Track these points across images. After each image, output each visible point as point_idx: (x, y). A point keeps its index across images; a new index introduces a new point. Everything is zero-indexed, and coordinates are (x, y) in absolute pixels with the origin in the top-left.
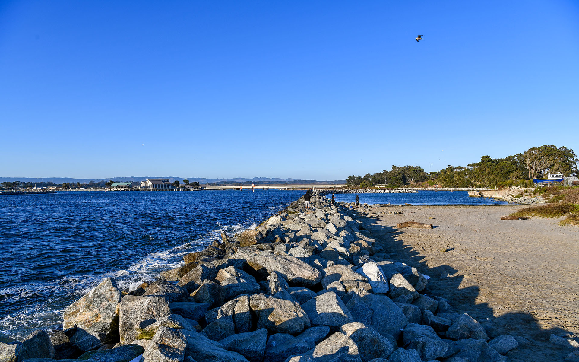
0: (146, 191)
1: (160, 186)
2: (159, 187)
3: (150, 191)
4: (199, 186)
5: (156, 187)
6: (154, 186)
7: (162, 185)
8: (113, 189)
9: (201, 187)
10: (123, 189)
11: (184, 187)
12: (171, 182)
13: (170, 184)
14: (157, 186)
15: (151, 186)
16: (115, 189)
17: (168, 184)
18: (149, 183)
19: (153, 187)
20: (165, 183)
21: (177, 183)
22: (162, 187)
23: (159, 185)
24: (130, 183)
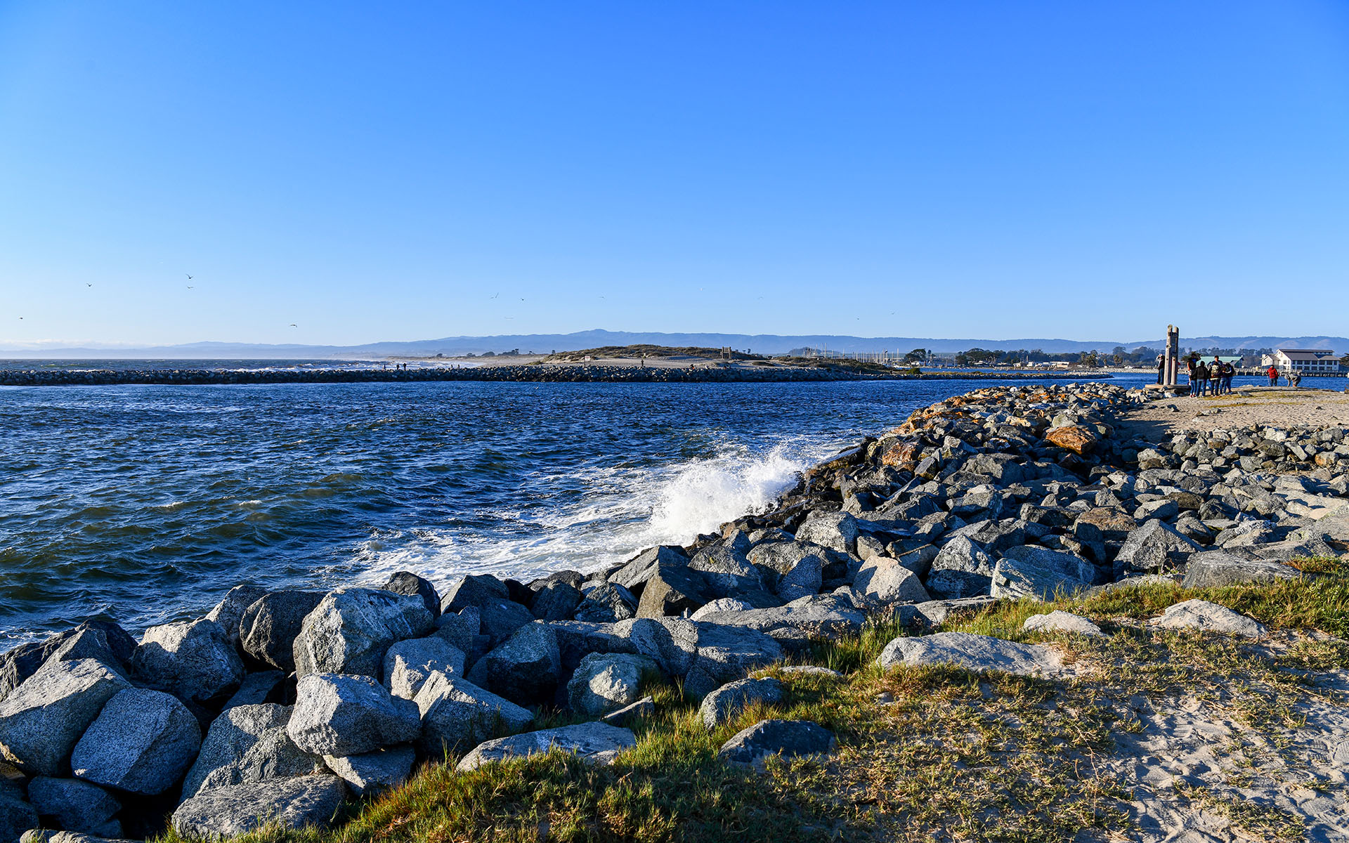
1: (1311, 366)
2: (1307, 368)
5: (1299, 368)
6: (1296, 365)
7: (1315, 362)
12: (1338, 354)
13: (1336, 361)
14: (1303, 365)
15: (1289, 366)
17: (1330, 362)
18: (1283, 358)
19: (1293, 368)
20: (1322, 359)
22: (1314, 368)
23: (1307, 362)
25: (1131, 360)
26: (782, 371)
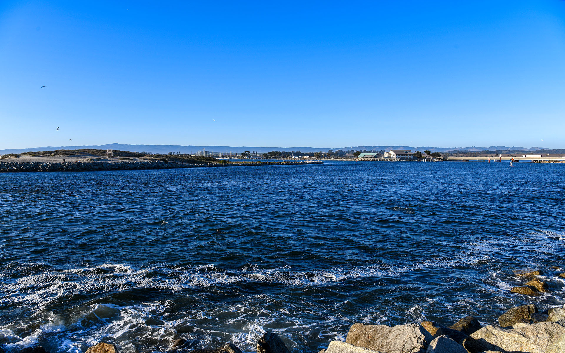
0: (389, 160)
1: (403, 157)
2: (402, 158)
3: (394, 161)
4: (439, 157)
5: (399, 158)
6: (398, 156)
7: (404, 155)
8: (360, 159)
9: (442, 158)
10: (369, 159)
11: (426, 157)
12: (413, 152)
13: (412, 155)
14: (400, 157)
15: (395, 157)
16: (363, 159)
17: (410, 155)
18: (393, 154)
19: (396, 158)
20: (407, 154)
21: (418, 154)
22: (404, 158)
23: (402, 155)
24: (375, 154)
25: (335, 155)
26: (133, 163)
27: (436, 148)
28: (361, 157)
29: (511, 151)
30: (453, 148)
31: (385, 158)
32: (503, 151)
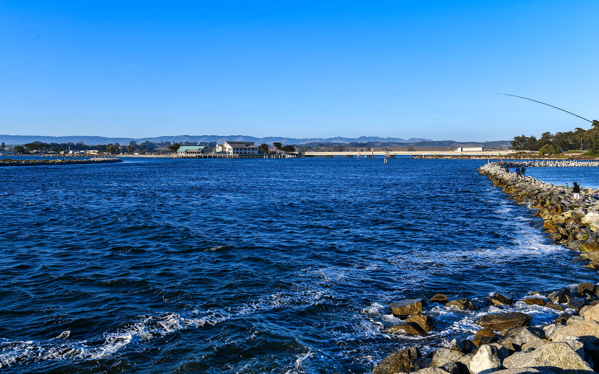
0: (223, 156)
1: (243, 151)
2: (241, 153)
3: (230, 157)
4: (294, 152)
5: (237, 153)
6: (235, 151)
7: (245, 149)
8: (180, 155)
9: (297, 153)
10: (194, 155)
11: (275, 152)
12: (257, 144)
13: (256, 148)
14: (239, 151)
15: (231, 151)
16: (184, 155)
17: (253, 149)
18: (228, 147)
19: (234, 153)
20: (249, 147)
21: (264, 147)
22: (245, 153)
23: (241, 149)
24: (203, 147)
25: (140, 149)
27: (289, 139)
28: (182, 152)
29: (386, 143)
30: (312, 139)
31: (218, 153)
32: (376, 142)
